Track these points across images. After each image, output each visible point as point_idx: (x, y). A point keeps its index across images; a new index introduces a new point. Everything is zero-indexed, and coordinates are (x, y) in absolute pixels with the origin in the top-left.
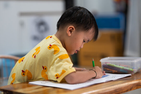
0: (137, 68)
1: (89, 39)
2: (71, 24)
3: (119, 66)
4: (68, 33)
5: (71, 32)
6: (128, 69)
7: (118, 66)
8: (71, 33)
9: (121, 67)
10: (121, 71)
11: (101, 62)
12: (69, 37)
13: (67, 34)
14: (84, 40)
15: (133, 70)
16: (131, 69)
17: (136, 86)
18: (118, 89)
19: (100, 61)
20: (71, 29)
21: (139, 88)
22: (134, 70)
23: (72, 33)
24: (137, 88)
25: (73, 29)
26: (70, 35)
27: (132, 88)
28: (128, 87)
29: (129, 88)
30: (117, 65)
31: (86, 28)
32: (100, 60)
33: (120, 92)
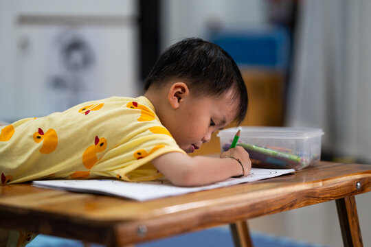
0: (310, 156)
1: (224, 118)
2: (180, 78)
3: (266, 148)
4: (171, 99)
5: (179, 99)
6: (287, 156)
7: (262, 149)
8: (179, 101)
9: (270, 151)
10: (269, 160)
11: (218, 138)
12: (175, 109)
13: (169, 104)
14: (211, 120)
15: (299, 159)
16: (294, 157)
17: (305, 198)
18: (259, 203)
19: (218, 135)
20: (180, 90)
21: (313, 203)
22: (302, 161)
23: (181, 100)
24: (308, 204)
25: (184, 90)
26: (176, 105)
27: (295, 203)
28: (283, 199)
29: (287, 202)
30: (260, 147)
31: (217, 89)
32: (218, 133)
33: (265, 211)
